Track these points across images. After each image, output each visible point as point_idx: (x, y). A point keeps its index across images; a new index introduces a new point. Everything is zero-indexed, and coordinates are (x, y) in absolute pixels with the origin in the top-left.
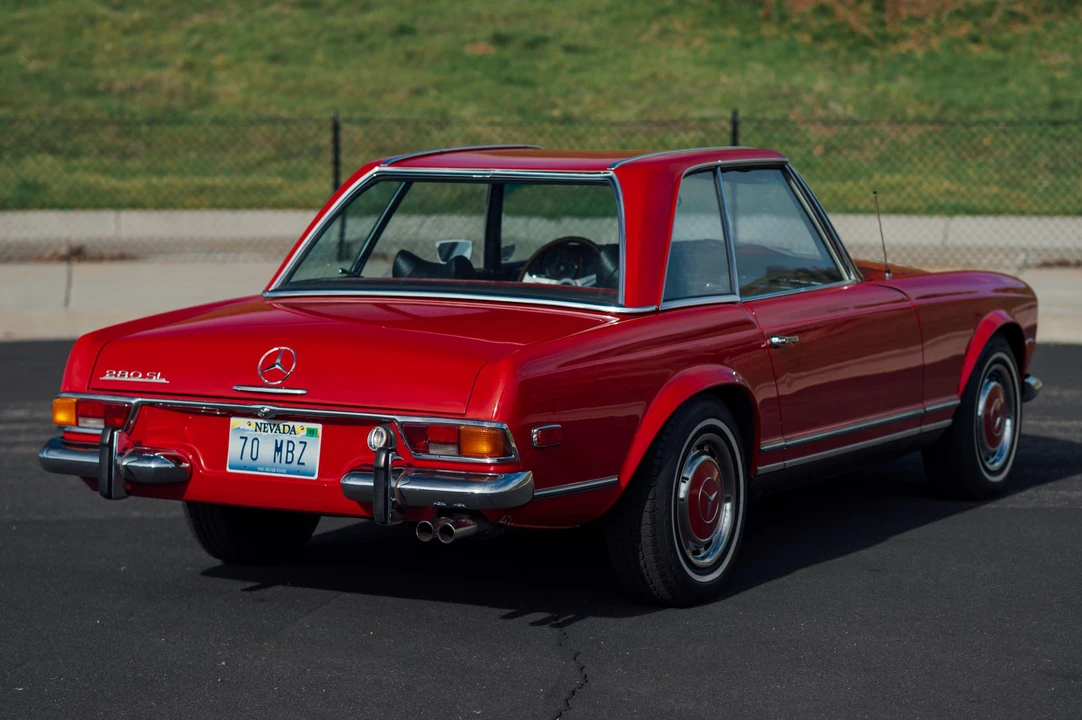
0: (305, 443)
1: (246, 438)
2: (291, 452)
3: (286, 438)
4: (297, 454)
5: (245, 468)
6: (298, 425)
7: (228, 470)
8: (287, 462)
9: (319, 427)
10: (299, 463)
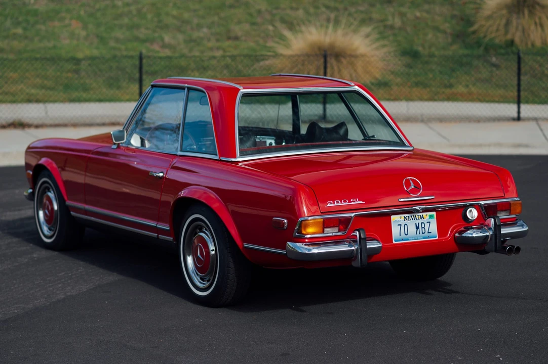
0: (430, 222)
1: (401, 225)
2: (424, 228)
3: (420, 221)
4: (427, 228)
5: (403, 240)
6: (424, 214)
7: (394, 242)
8: (423, 233)
9: (434, 213)
10: (428, 232)
